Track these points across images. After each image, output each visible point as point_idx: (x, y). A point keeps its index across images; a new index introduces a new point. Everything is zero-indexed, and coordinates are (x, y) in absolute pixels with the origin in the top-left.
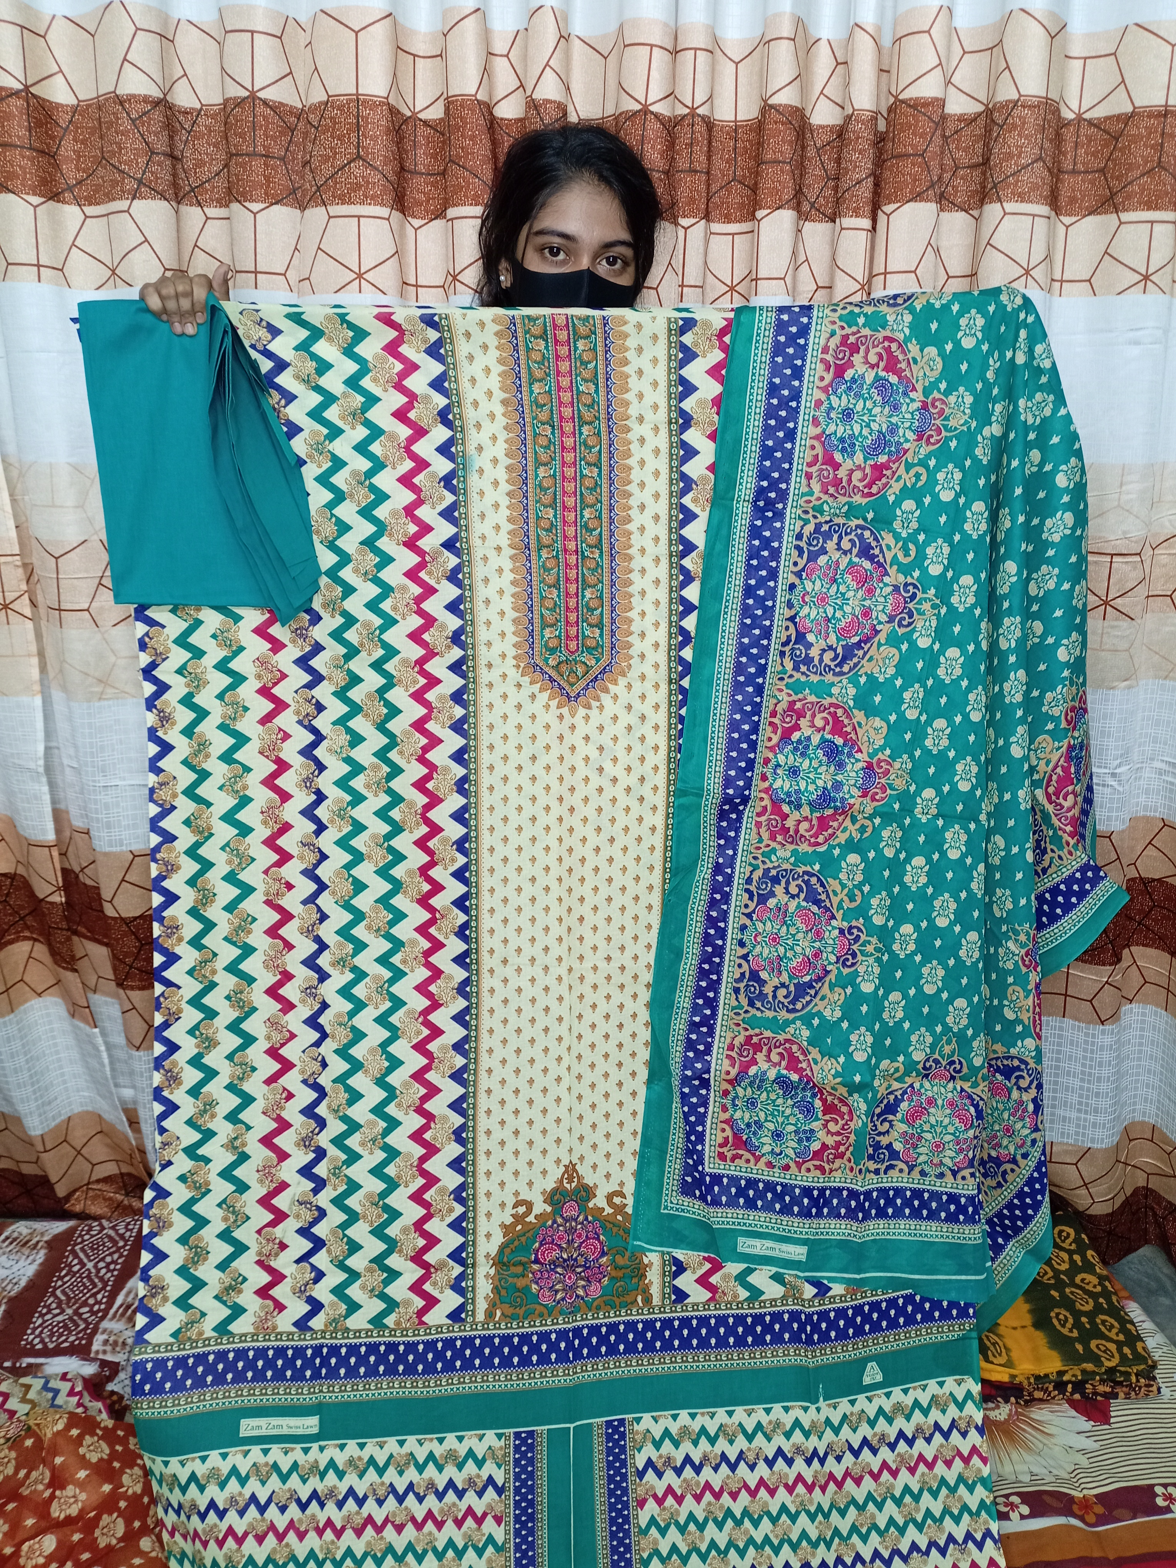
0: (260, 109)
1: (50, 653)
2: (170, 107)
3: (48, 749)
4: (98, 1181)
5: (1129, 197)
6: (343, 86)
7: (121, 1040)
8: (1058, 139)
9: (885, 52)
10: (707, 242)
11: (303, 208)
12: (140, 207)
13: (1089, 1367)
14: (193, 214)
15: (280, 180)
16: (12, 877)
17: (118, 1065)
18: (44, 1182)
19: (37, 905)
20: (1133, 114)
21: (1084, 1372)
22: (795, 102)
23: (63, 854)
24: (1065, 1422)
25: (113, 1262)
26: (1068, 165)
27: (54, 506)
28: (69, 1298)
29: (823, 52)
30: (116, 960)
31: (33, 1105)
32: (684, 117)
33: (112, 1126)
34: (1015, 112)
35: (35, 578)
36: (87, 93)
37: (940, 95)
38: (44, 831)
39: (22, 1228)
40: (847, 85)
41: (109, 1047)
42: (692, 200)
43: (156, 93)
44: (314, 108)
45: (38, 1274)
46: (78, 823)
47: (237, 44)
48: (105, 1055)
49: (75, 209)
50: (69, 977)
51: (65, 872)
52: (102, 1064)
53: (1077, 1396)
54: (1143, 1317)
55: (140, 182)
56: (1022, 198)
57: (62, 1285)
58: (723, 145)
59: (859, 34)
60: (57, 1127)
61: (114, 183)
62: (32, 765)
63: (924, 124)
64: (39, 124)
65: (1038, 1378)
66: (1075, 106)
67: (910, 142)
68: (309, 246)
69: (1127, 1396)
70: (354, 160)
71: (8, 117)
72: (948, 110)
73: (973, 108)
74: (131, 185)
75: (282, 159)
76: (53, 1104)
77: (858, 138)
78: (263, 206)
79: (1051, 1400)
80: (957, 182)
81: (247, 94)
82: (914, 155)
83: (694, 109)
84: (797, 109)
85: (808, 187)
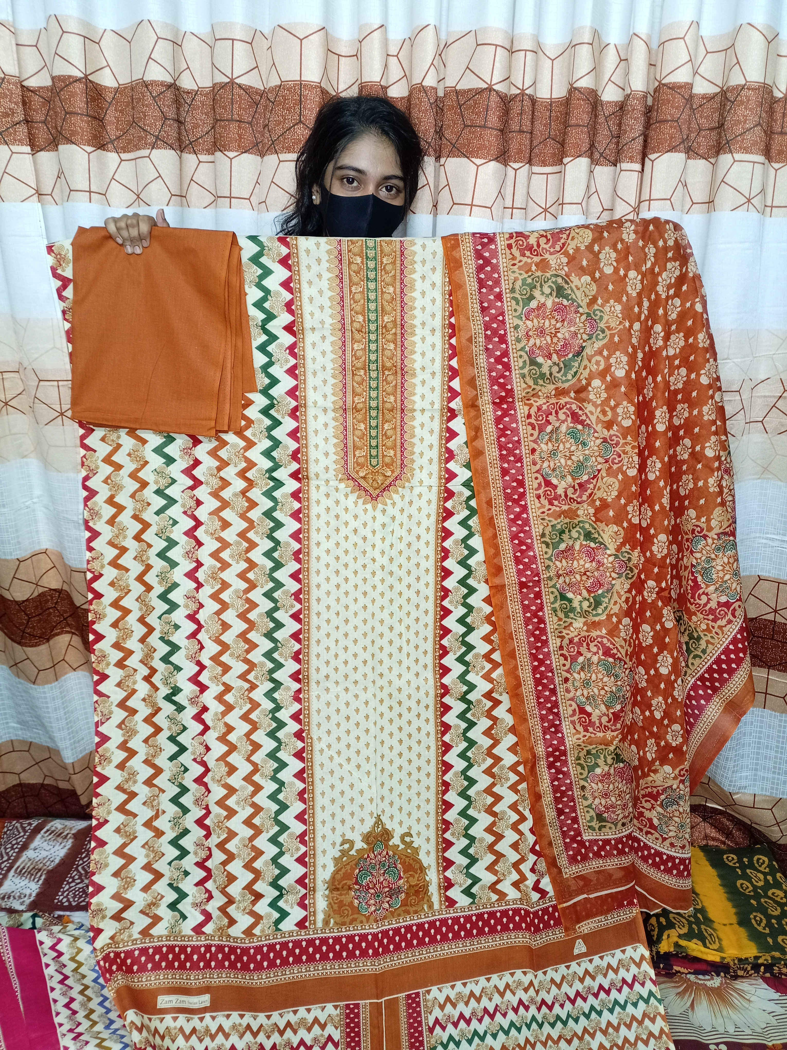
0: (237, 90)
2: (178, 89)
6: (291, 75)
8: (771, 111)
9: (653, 52)
10: (529, 179)
11: (262, 155)
12: (157, 154)
13: (777, 954)
14: (190, 159)
15: (249, 138)
16: (60, 591)
18: (73, 794)
19: (75, 610)
21: (773, 958)
22: (592, 86)
24: (761, 993)
26: (777, 129)
29: (611, 52)
31: (68, 743)
32: (516, 96)
34: (743, 93)
36: (124, 80)
37: (689, 81)
39: (57, 824)
40: (627, 74)
42: (520, 151)
43: (169, 80)
44: (272, 90)
45: (67, 856)
47: (223, 48)
49: (115, 155)
53: (768, 975)
55: (157, 138)
56: (746, 150)
57: (83, 863)
58: (542, 114)
59: (636, 40)
61: (140, 138)
63: (679, 101)
64: (93, 99)
65: (740, 960)
66: (783, 89)
67: (668, 112)
68: (266, 180)
70: (297, 124)
71: (73, 95)
72: (694, 91)
73: (713, 90)
74: (151, 139)
75: (250, 123)
76: (81, 742)
77: (633, 110)
78: (236, 154)
79: (749, 976)
80: (701, 139)
81: (228, 80)
82: (671, 121)
83: (523, 90)
84: (593, 90)
85: (599, 142)
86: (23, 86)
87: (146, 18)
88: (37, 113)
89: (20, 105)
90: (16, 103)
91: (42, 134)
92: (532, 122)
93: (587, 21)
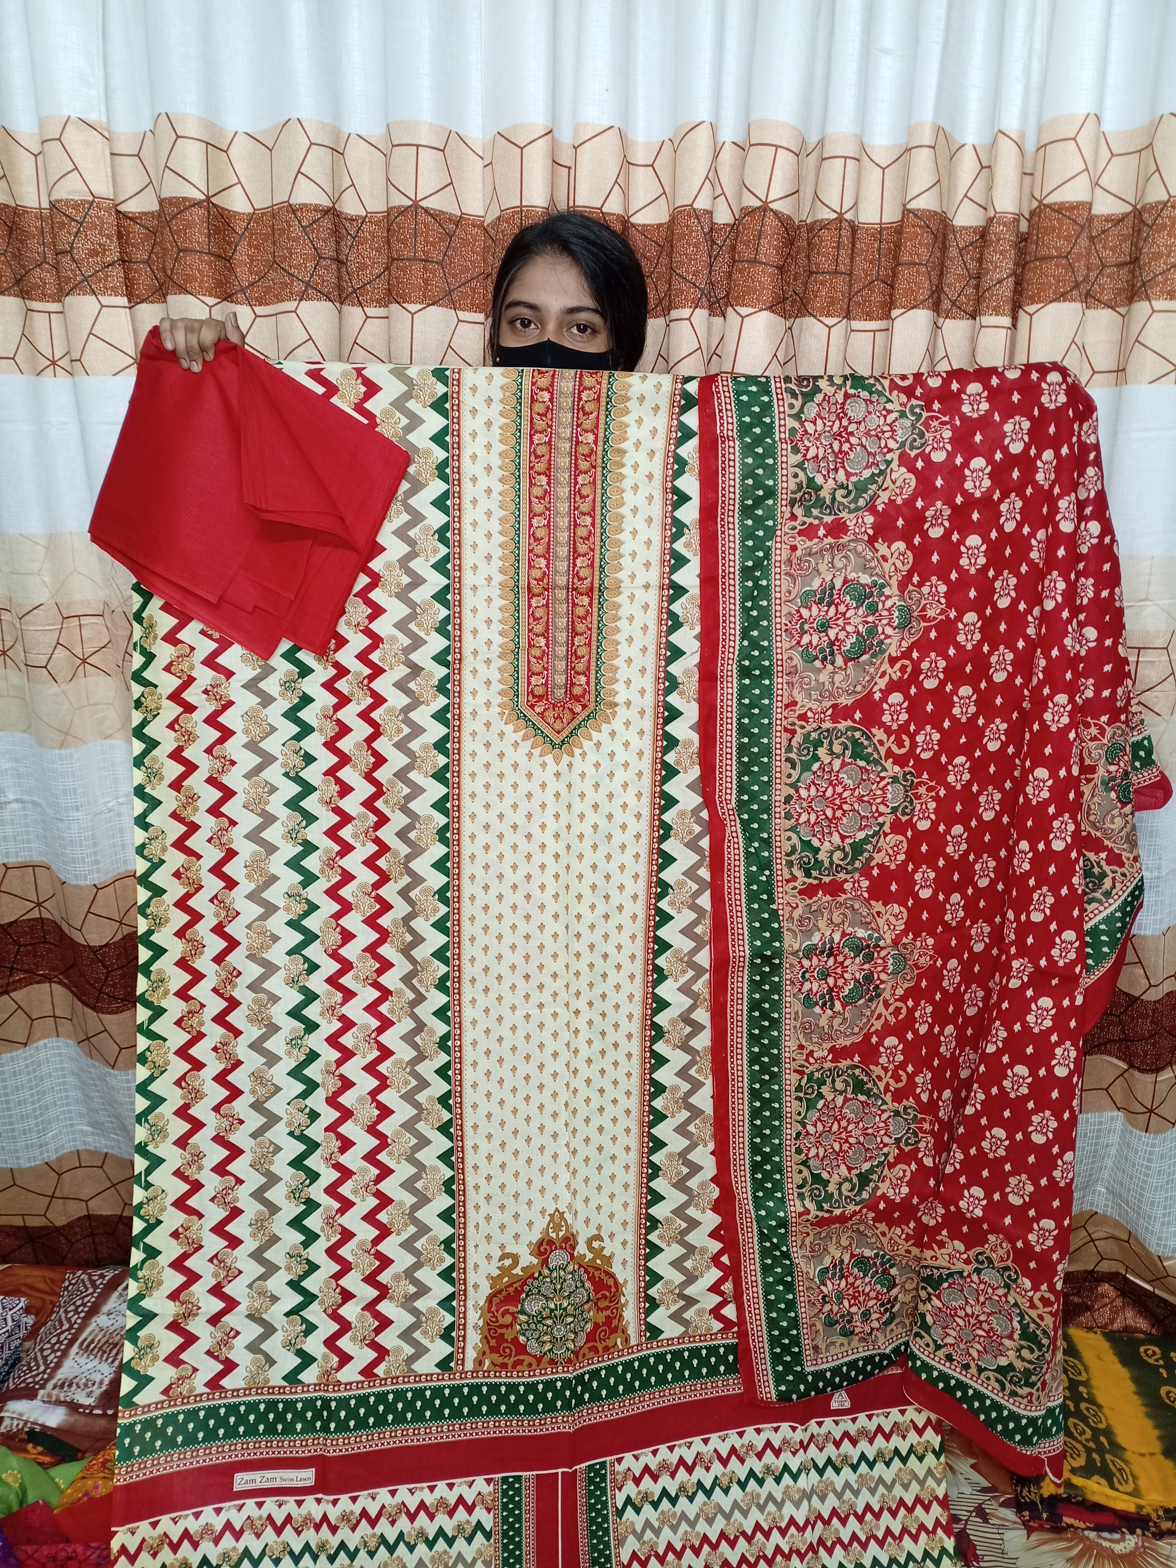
0: (422, 217)
2: (338, 215)
9: (1026, 155)
10: (847, 339)
12: (306, 307)
14: (354, 314)
15: (438, 283)
22: (934, 207)
29: (968, 157)
32: (830, 222)
34: (1165, 213)
36: (262, 202)
37: (1087, 198)
40: (990, 188)
42: (832, 303)
43: (326, 202)
44: (473, 218)
47: (403, 158)
49: (247, 309)
55: (308, 284)
58: (867, 246)
59: (1003, 141)
61: (284, 285)
63: (1068, 227)
64: (218, 231)
65: (1167, 1510)
67: (1054, 244)
71: (190, 225)
72: (1094, 212)
73: (1119, 208)
74: (299, 287)
75: (440, 263)
77: (999, 240)
78: (420, 306)
80: (1104, 280)
81: (410, 203)
82: (1058, 257)
83: (841, 214)
84: (936, 213)
85: (950, 286)
86: (118, 212)
87: (294, 116)
88: (138, 249)
89: (115, 239)
90: (109, 237)
91: (144, 279)
92: (852, 258)
93: (927, 114)
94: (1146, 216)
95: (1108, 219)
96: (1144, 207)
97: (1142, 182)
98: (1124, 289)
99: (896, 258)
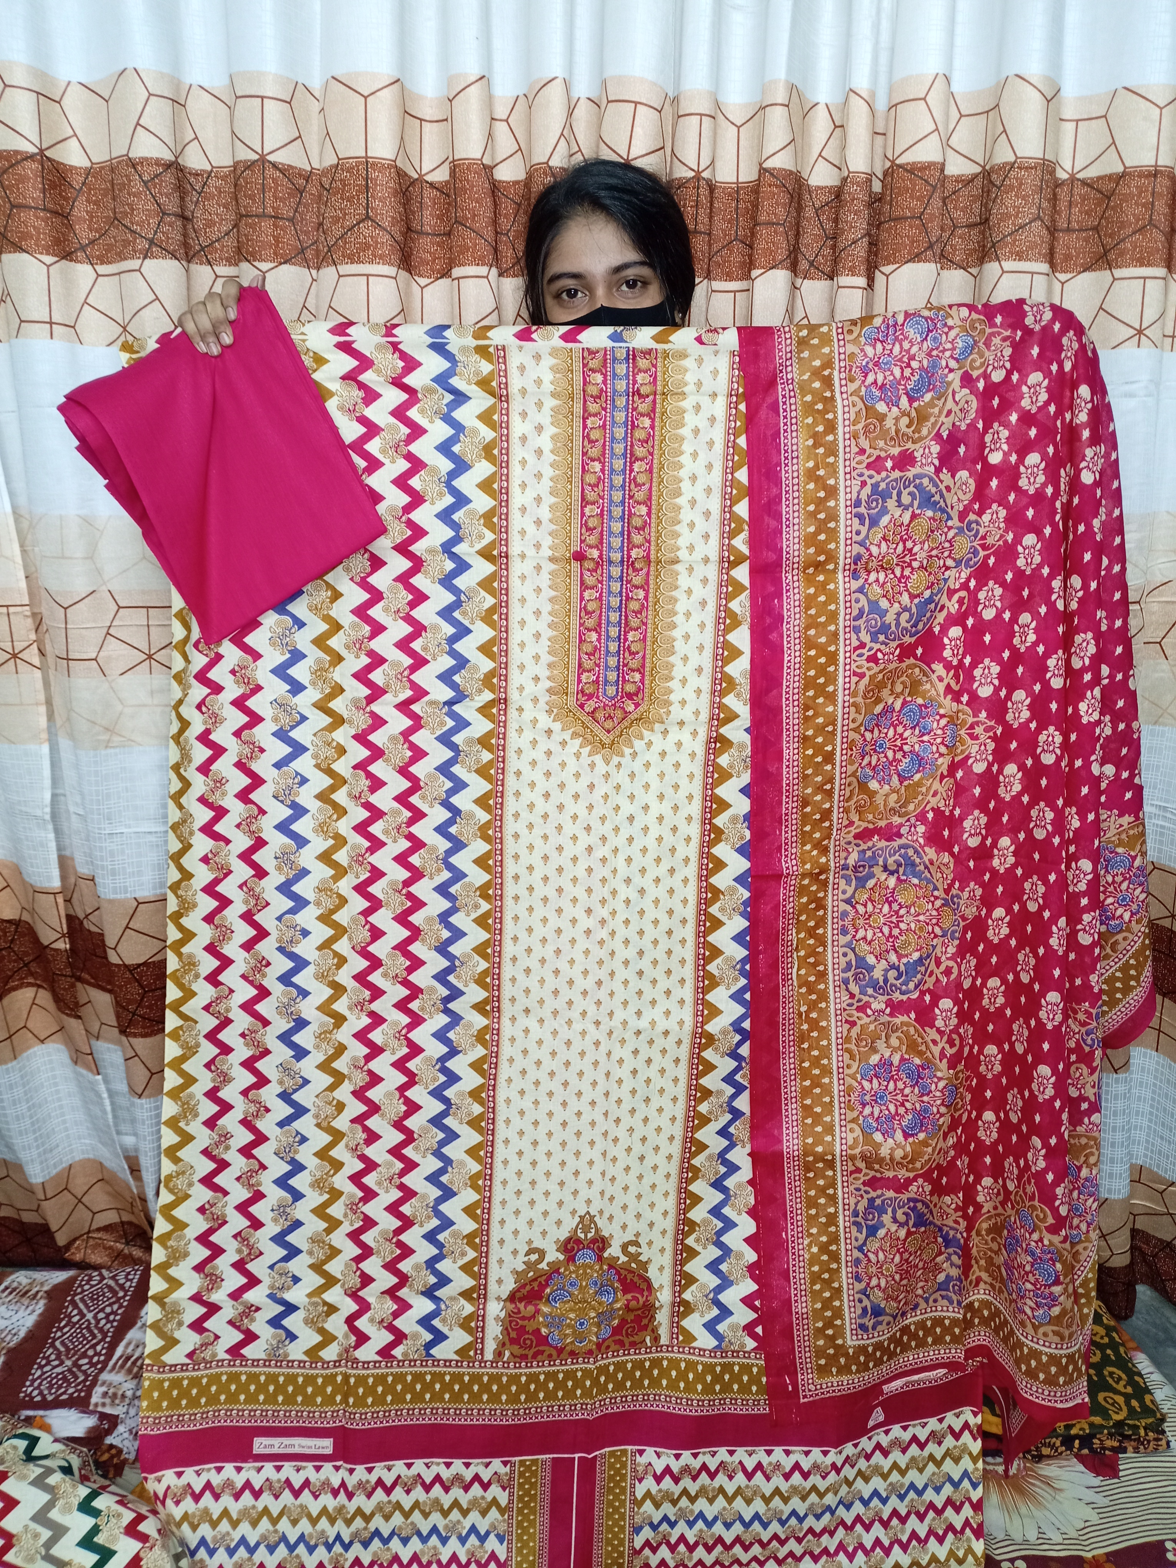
0: (270, 172)
1: (57, 701)
2: (181, 169)
3: (54, 796)
4: (99, 1230)
5: (1122, 254)
6: (353, 149)
7: (123, 1087)
8: (1054, 199)
9: (880, 117)
10: (710, 299)
11: (312, 267)
12: (152, 266)
13: (1097, 1420)
14: (202, 272)
15: (289, 239)
16: (16, 923)
17: (120, 1113)
18: (45, 1230)
19: (41, 951)
20: (1123, 175)
21: (1092, 1425)
22: (790, 166)
23: (68, 901)
24: (1075, 1478)
25: (112, 1313)
26: (1062, 224)
27: (63, 557)
28: (68, 1350)
29: (821, 115)
30: (120, 1007)
31: (35, 1153)
32: (688, 180)
33: (114, 1175)
34: (1012, 174)
35: (44, 628)
36: (100, 156)
37: (939, 158)
38: (49, 878)
39: (21, 1278)
40: (843, 148)
41: (111, 1094)
43: (168, 156)
44: (325, 172)
45: (38, 1325)
46: (83, 870)
47: (248, 109)
48: (107, 1102)
49: (87, 268)
50: (73, 1023)
51: (70, 918)
52: (104, 1112)
53: (1085, 1451)
54: (1151, 1369)
55: (151, 242)
56: (1020, 256)
57: (62, 1336)
58: (725, 206)
59: (854, 99)
60: (58, 1175)
61: (126, 243)
62: (39, 813)
63: (921, 187)
64: (53, 186)
66: (1068, 167)
67: (908, 205)
69: (1136, 1450)
70: (363, 221)
71: (23, 179)
72: (947, 172)
73: (971, 169)
74: (143, 244)
75: (291, 220)
76: (55, 1152)
77: (853, 200)
78: (272, 265)
79: (1059, 1455)
80: (956, 241)
81: (257, 157)
82: (912, 218)
83: (698, 173)
84: (791, 172)
85: (807, 246)
87: (130, 66)
92: (711, 218)
93: (780, 72)
94: (994, 177)
95: (958, 179)
96: (992, 168)
97: (990, 144)
98: (975, 250)
99: (754, 218)
